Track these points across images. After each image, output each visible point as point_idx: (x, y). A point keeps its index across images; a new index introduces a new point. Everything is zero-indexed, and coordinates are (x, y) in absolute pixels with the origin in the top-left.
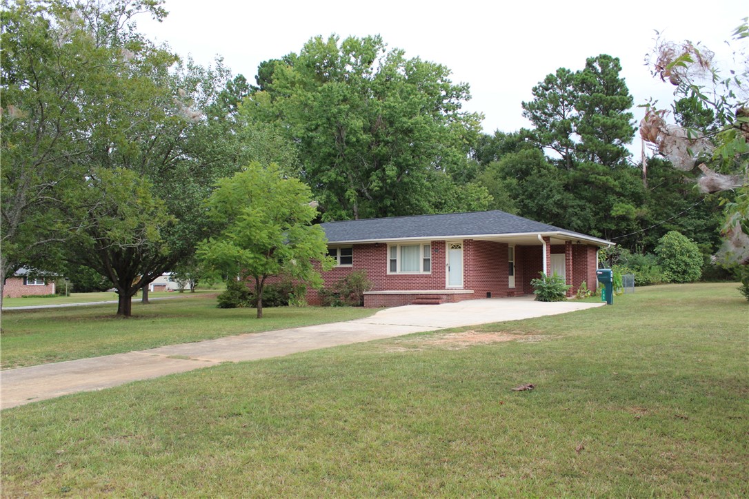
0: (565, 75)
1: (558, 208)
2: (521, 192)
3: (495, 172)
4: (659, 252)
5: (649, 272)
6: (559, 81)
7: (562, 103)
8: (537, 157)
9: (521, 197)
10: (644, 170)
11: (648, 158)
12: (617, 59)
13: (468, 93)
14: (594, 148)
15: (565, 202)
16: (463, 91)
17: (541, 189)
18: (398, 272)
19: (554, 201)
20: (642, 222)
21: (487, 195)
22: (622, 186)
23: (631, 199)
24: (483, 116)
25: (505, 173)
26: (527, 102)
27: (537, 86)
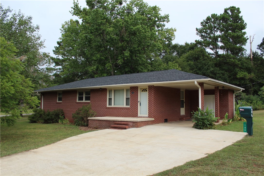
0: (215, 16)
1: (212, 74)
2: (195, 67)
3: (184, 58)
4: (261, 94)
5: (256, 104)
6: (213, 20)
7: (214, 29)
8: (203, 52)
9: (195, 69)
10: (252, 57)
11: (253, 52)
12: (239, 8)
13: (168, 19)
14: (229, 47)
15: (215, 72)
16: (166, 18)
17: (204, 66)
18: (113, 106)
19: (210, 71)
20: (251, 80)
21: (178, 67)
22: (242, 64)
23: (246, 70)
24: (175, 30)
25: (188, 59)
26: (198, 28)
27: (203, 21)
